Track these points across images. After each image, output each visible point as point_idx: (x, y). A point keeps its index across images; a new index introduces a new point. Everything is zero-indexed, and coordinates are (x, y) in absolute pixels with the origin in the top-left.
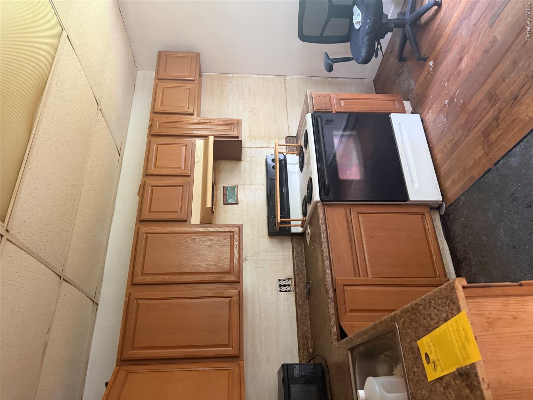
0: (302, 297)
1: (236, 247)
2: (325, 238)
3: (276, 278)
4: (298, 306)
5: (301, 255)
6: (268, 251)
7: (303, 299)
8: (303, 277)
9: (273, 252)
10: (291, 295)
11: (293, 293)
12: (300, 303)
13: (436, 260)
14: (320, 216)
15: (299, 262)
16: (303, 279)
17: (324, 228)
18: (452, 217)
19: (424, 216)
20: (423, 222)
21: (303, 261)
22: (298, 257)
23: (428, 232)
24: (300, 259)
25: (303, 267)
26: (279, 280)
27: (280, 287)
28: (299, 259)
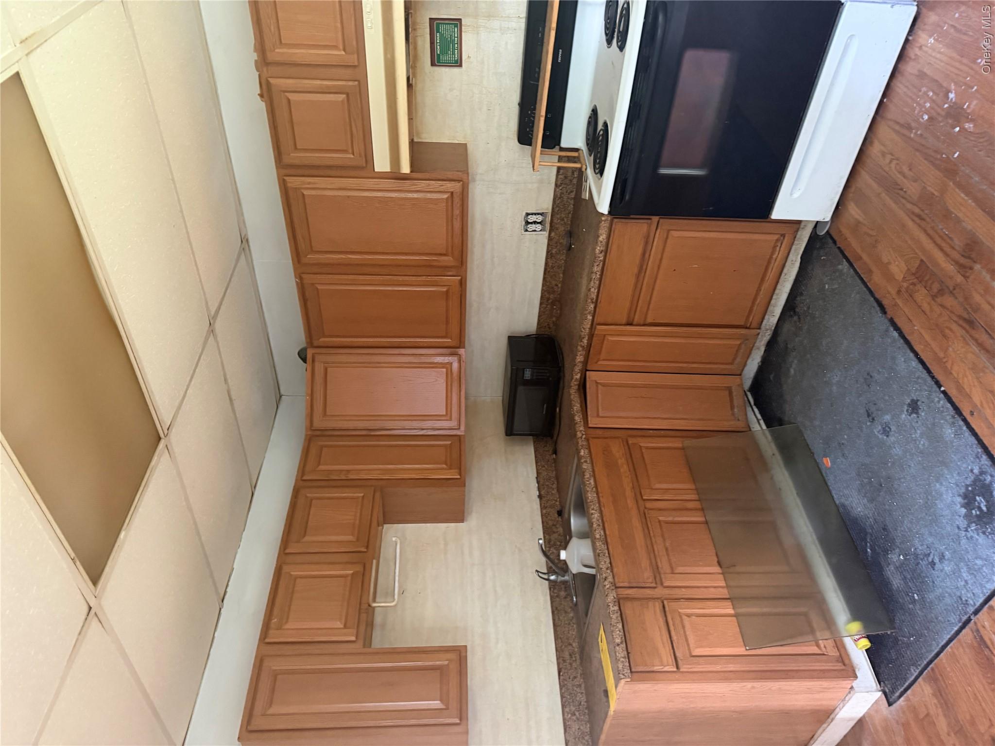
0: (558, 244)
1: (456, 219)
2: (598, 273)
3: (523, 211)
4: (549, 255)
5: (571, 181)
6: (514, 167)
7: (558, 247)
8: (565, 217)
9: (522, 167)
10: (542, 239)
11: (546, 234)
12: (554, 251)
13: (758, 304)
14: (601, 239)
15: (565, 193)
16: (566, 220)
17: (602, 258)
18: (822, 258)
19: (782, 238)
20: (775, 247)
21: (572, 192)
22: (565, 184)
23: (772, 265)
24: (568, 187)
25: (569, 200)
26: (528, 214)
27: (527, 225)
28: (566, 187)
